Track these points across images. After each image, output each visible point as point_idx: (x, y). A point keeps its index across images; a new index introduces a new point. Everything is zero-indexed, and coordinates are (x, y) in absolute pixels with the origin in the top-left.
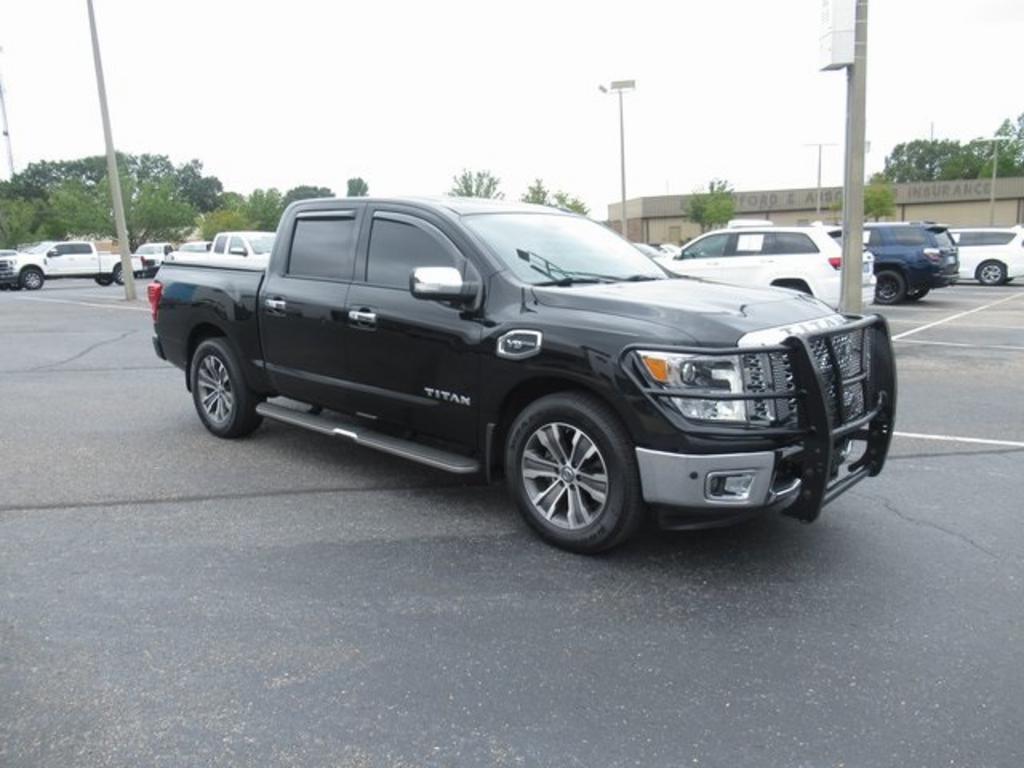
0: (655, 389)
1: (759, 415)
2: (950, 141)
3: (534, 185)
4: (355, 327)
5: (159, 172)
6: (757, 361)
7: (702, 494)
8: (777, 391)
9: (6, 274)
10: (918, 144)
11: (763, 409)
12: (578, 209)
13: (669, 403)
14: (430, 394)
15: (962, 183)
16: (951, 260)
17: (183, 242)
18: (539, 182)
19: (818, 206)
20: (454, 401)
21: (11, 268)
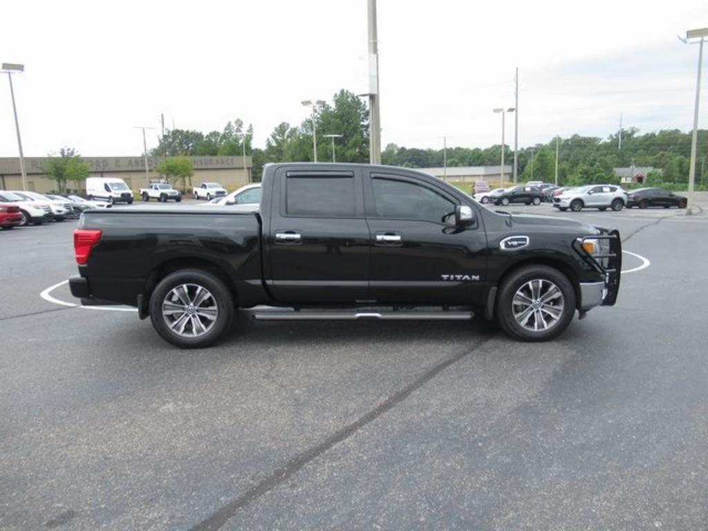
14: (446, 279)
19: (146, 169)
20: (466, 279)
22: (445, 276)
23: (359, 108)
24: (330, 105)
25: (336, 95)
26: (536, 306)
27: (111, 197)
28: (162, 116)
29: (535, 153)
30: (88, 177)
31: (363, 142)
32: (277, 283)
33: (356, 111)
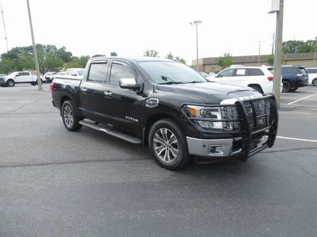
0: (192, 118)
1: (228, 127)
2: (300, 41)
3: (169, 54)
4: (105, 97)
5: (53, 50)
6: (227, 109)
7: (207, 152)
8: (234, 119)
9: (3, 82)
10: (290, 41)
11: (229, 125)
12: (183, 61)
13: (197, 123)
14: (127, 118)
15: (304, 54)
16: (306, 78)
17: (59, 72)
18: (170, 53)
19: (259, 61)
20: (134, 120)
21: (4, 80)
22: (127, 117)
26: (166, 146)
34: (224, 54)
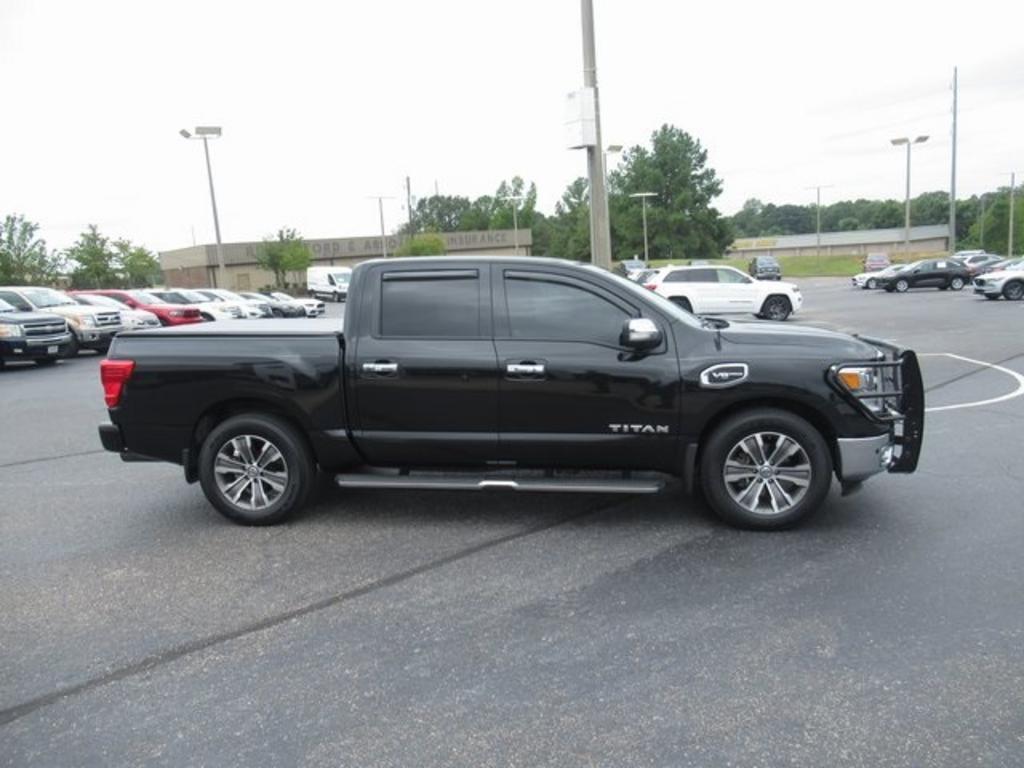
14: (616, 430)
20: (648, 431)
22: (615, 427)
23: (690, 150)
24: (647, 149)
25: (655, 133)
26: (764, 474)
27: (335, 292)
28: (408, 179)
29: (988, 205)
30: (309, 265)
31: (696, 201)
32: (367, 434)
33: (684, 157)
34: (278, 232)
